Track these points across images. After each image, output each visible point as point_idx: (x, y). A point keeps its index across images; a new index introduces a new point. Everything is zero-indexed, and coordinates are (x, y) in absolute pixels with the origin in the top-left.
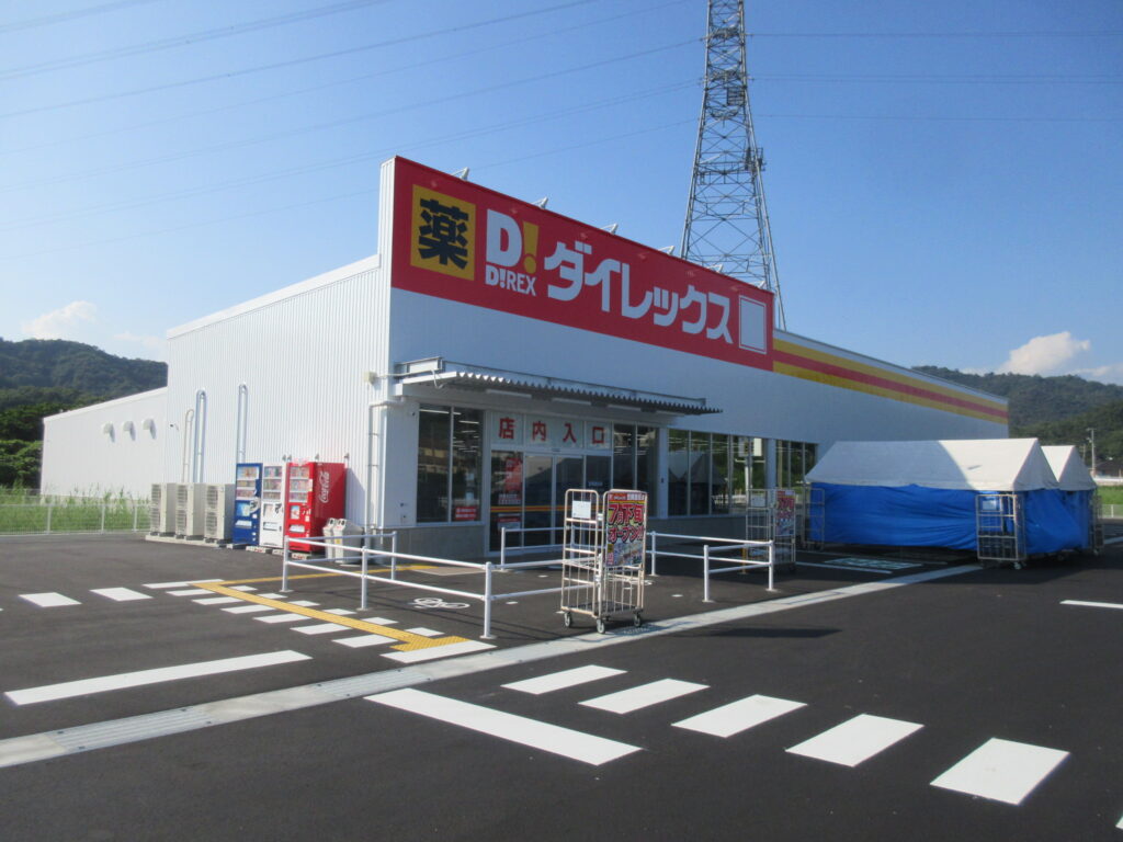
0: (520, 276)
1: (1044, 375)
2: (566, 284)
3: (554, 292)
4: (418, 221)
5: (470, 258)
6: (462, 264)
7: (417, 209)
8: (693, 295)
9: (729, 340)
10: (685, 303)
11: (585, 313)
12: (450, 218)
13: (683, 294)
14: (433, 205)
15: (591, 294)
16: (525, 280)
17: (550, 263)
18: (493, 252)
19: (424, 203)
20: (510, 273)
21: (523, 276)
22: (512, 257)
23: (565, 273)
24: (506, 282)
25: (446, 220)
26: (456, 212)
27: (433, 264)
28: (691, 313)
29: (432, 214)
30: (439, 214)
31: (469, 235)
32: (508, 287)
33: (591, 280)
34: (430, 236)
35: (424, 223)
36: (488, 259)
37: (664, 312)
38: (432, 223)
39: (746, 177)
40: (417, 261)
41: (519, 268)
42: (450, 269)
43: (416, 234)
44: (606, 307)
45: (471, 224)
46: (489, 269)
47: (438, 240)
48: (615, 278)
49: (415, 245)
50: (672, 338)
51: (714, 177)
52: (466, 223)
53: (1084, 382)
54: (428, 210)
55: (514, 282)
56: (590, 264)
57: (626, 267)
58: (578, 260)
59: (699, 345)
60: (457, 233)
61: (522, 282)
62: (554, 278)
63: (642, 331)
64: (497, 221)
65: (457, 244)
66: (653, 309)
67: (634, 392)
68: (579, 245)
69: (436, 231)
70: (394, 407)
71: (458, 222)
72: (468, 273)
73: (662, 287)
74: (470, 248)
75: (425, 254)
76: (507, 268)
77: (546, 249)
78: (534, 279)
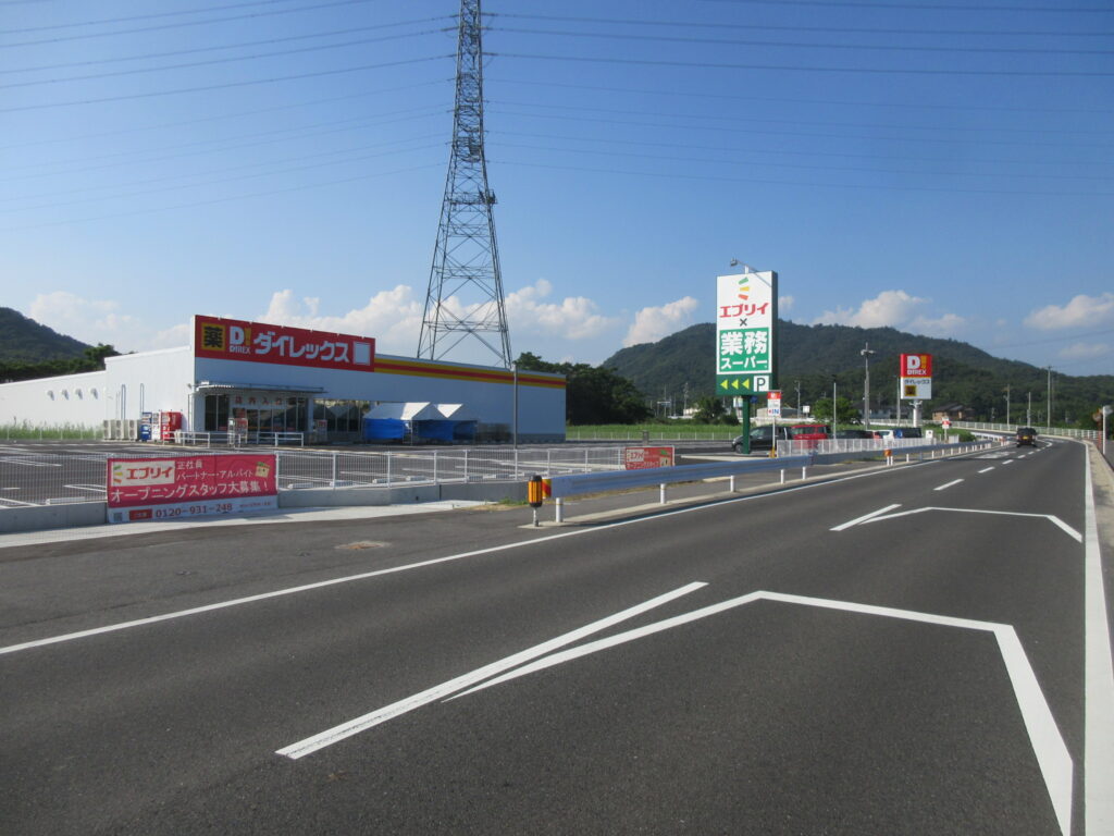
2: (264, 348)
3: (258, 351)
4: (204, 334)
5: (224, 344)
6: (219, 346)
7: (203, 330)
8: (326, 345)
9: (347, 361)
10: (322, 348)
11: (273, 357)
12: (217, 332)
13: (320, 345)
14: (209, 328)
15: (275, 351)
17: (256, 341)
18: (232, 340)
19: (206, 328)
20: (240, 347)
21: (245, 347)
22: (241, 340)
23: (263, 344)
24: (238, 350)
25: (214, 333)
26: (218, 329)
27: (210, 348)
28: (325, 352)
31: (223, 336)
32: (239, 352)
33: (275, 345)
34: (208, 339)
35: (206, 335)
36: (231, 343)
37: (310, 353)
38: (208, 334)
40: (203, 347)
41: (243, 345)
42: (216, 348)
43: (203, 339)
44: (282, 354)
45: (224, 333)
46: (231, 347)
47: (211, 339)
48: (287, 344)
49: (203, 342)
50: (317, 363)
52: (222, 332)
54: (208, 331)
55: (242, 350)
56: (274, 339)
57: (292, 339)
58: (269, 338)
59: (332, 365)
60: (218, 336)
61: (245, 350)
62: (259, 346)
63: (302, 361)
64: (233, 330)
65: (219, 340)
66: (306, 352)
68: (269, 333)
69: (211, 336)
70: (196, 396)
71: (220, 332)
72: (223, 349)
73: (310, 343)
74: (223, 340)
75: (206, 345)
76: (239, 345)
77: (254, 335)
78: (250, 348)
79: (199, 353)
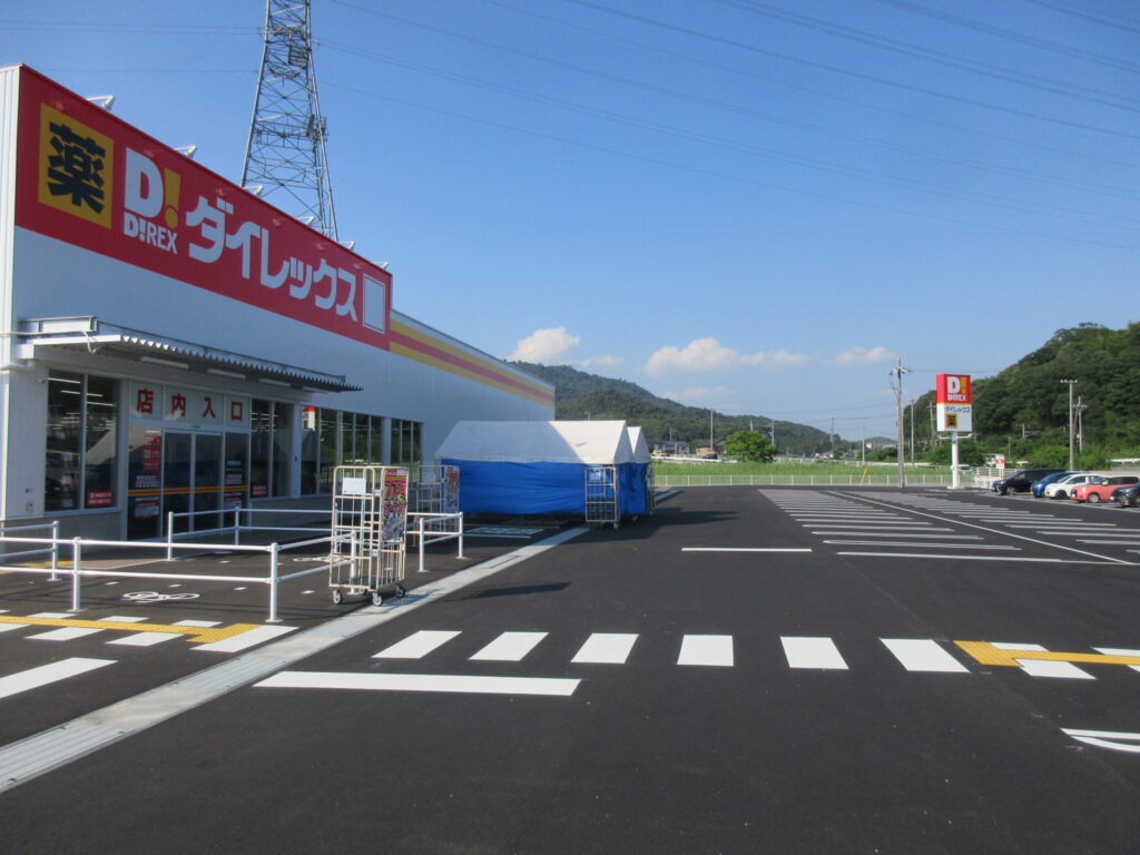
0: (161, 229)
1: (546, 365)
2: (208, 244)
3: (196, 252)
4: (46, 150)
5: (107, 202)
6: (98, 208)
7: (46, 135)
8: (325, 269)
9: (355, 318)
10: (318, 277)
11: (224, 278)
12: (85, 151)
13: (316, 268)
14: (64, 132)
15: (232, 257)
16: (166, 234)
17: (192, 219)
18: (132, 198)
19: (53, 127)
20: (150, 225)
21: (164, 230)
22: (152, 207)
23: (207, 232)
24: (146, 235)
25: (80, 153)
26: (90, 144)
27: (64, 203)
28: (322, 288)
29: (63, 143)
30: (72, 145)
31: (106, 174)
32: (148, 241)
33: (233, 242)
34: (61, 169)
35: (54, 153)
36: (128, 205)
37: (300, 284)
38: (63, 154)
39: (307, 144)
40: (45, 196)
41: (159, 220)
42: (84, 212)
43: (44, 165)
44: (246, 273)
45: (108, 161)
46: (128, 218)
47: (70, 175)
48: (255, 242)
49: (44, 180)
50: (304, 312)
51: (272, 138)
52: (103, 160)
53: (575, 371)
54: (59, 138)
55: (154, 236)
56: (232, 226)
57: (266, 233)
58: (220, 219)
59: (328, 321)
60: (93, 170)
61: (163, 237)
62: (192, 235)
63: (276, 301)
64: (137, 163)
65: (93, 184)
66: (290, 281)
67: (284, 366)
68: (220, 203)
69: (68, 164)
70: (19, 371)
71: (95, 158)
72: (104, 219)
73: (299, 258)
74: (107, 188)
75: (55, 190)
76: (148, 219)
77: (188, 203)
78: (175, 235)
79: (29, 214)
